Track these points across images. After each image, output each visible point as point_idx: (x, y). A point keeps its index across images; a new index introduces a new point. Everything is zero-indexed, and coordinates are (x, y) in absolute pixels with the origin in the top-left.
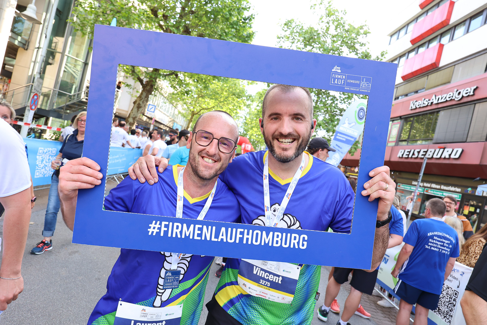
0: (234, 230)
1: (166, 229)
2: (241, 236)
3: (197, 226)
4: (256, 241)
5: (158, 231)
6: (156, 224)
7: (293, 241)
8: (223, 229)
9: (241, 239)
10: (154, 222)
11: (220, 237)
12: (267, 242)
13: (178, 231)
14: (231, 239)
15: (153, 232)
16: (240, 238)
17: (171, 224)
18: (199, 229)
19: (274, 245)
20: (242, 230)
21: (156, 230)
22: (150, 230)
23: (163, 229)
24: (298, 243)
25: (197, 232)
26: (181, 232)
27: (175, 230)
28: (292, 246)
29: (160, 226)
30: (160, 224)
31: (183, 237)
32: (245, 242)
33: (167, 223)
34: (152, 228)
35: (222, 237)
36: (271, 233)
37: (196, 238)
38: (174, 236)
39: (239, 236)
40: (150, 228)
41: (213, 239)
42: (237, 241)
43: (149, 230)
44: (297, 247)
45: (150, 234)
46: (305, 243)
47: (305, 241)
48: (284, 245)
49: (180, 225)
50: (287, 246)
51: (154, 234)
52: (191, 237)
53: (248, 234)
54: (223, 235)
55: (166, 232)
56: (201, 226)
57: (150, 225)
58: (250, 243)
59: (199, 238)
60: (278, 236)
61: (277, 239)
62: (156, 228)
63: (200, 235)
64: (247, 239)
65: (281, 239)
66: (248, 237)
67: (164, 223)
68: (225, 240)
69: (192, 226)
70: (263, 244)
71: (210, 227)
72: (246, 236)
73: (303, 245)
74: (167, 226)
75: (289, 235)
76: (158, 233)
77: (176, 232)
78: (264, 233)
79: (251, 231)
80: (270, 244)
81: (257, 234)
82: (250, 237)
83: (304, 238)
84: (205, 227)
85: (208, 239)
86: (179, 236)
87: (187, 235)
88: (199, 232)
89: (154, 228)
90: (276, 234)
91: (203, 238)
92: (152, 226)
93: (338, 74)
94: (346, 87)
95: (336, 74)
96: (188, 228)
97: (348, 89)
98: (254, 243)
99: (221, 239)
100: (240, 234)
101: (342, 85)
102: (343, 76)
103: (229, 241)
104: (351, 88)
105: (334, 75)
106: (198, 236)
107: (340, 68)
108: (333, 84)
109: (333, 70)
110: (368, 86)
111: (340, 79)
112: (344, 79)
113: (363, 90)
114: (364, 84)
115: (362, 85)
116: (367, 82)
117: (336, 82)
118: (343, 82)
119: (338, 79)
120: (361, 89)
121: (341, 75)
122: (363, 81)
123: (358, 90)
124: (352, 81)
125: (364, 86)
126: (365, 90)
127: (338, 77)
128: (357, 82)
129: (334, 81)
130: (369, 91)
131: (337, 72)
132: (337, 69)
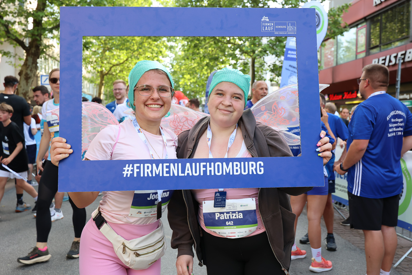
0: (198, 164)
1: (138, 170)
2: (205, 169)
3: (165, 165)
4: (219, 172)
5: (132, 172)
6: (129, 167)
7: (251, 168)
8: (188, 165)
9: (205, 172)
10: (127, 165)
11: (186, 172)
12: (228, 172)
13: (149, 171)
14: (196, 172)
15: (127, 174)
16: (203, 170)
17: (142, 165)
18: (167, 167)
19: (235, 174)
20: (205, 164)
21: (130, 172)
22: (125, 173)
23: (136, 170)
24: (256, 169)
25: (165, 170)
26: (152, 172)
27: (146, 170)
28: (251, 173)
29: (132, 168)
30: (133, 166)
31: (154, 175)
32: (208, 174)
33: (139, 165)
34: (126, 171)
35: (188, 172)
36: (231, 163)
37: (165, 175)
38: (146, 175)
39: (202, 169)
40: (124, 171)
41: (180, 174)
42: (202, 174)
43: (123, 173)
44: (255, 173)
45: (125, 176)
46: (262, 169)
47: (262, 167)
48: (243, 173)
49: (150, 165)
50: (246, 173)
51: (129, 176)
52: (161, 175)
53: (210, 167)
54: (188, 170)
55: (139, 173)
56: (168, 164)
57: (124, 169)
58: (213, 174)
59: (168, 175)
60: (237, 166)
61: (237, 168)
62: (130, 170)
63: (168, 172)
64: (210, 171)
65: (240, 168)
66: (210, 169)
67: (136, 165)
68: (191, 174)
69: (161, 165)
70: (224, 174)
71: (176, 164)
72: (208, 169)
73: (260, 171)
74: (139, 168)
75: (246, 163)
76: (132, 175)
77: (147, 172)
78: (224, 164)
79: (212, 164)
80: (231, 174)
81: (218, 165)
82: (212, 169)
83: (260, 164)
84: (172, 165)
85: (176, 175)
86: (150, 175)
87: (157, 173)
88: (168, 170)
89: (128, 170)
90: (235, 163)
91: (172, 175)
92: (126, 169)
93: (267, 22)
94: (275, 32)
95: (265, 23)
96: (157, 167)
97: (278, 33)
98: (217, 173)
99: (187, 173)
100: (203, 167)
101: (272, 31)
102: (271, 24)
103: (194, 174)
104: (280, 32)
105: (264, 24)
106: (166, 173)
107: (267, 17)
108: (264, 31)
109: (262, 20)
110: (293, 29)
111: (270, 26)
112: (272, 26)
113: (290, 33)
114: (290, 28)
115: (289, 29)
116: (293, 26)
117: (266, 29)
118: (272, 28)
119: (268, 26)
120: (288, 32)
121: (270, 23)
122: (289, 25)
123: (286, 33)
124: (279, 27)
125: (290, 30)
126: (291, 32)
127: (267, 25)
128: (284, 27)
129: (265, 29)
130: (295, 33)
131: (265, 21)
132: (265, 19)
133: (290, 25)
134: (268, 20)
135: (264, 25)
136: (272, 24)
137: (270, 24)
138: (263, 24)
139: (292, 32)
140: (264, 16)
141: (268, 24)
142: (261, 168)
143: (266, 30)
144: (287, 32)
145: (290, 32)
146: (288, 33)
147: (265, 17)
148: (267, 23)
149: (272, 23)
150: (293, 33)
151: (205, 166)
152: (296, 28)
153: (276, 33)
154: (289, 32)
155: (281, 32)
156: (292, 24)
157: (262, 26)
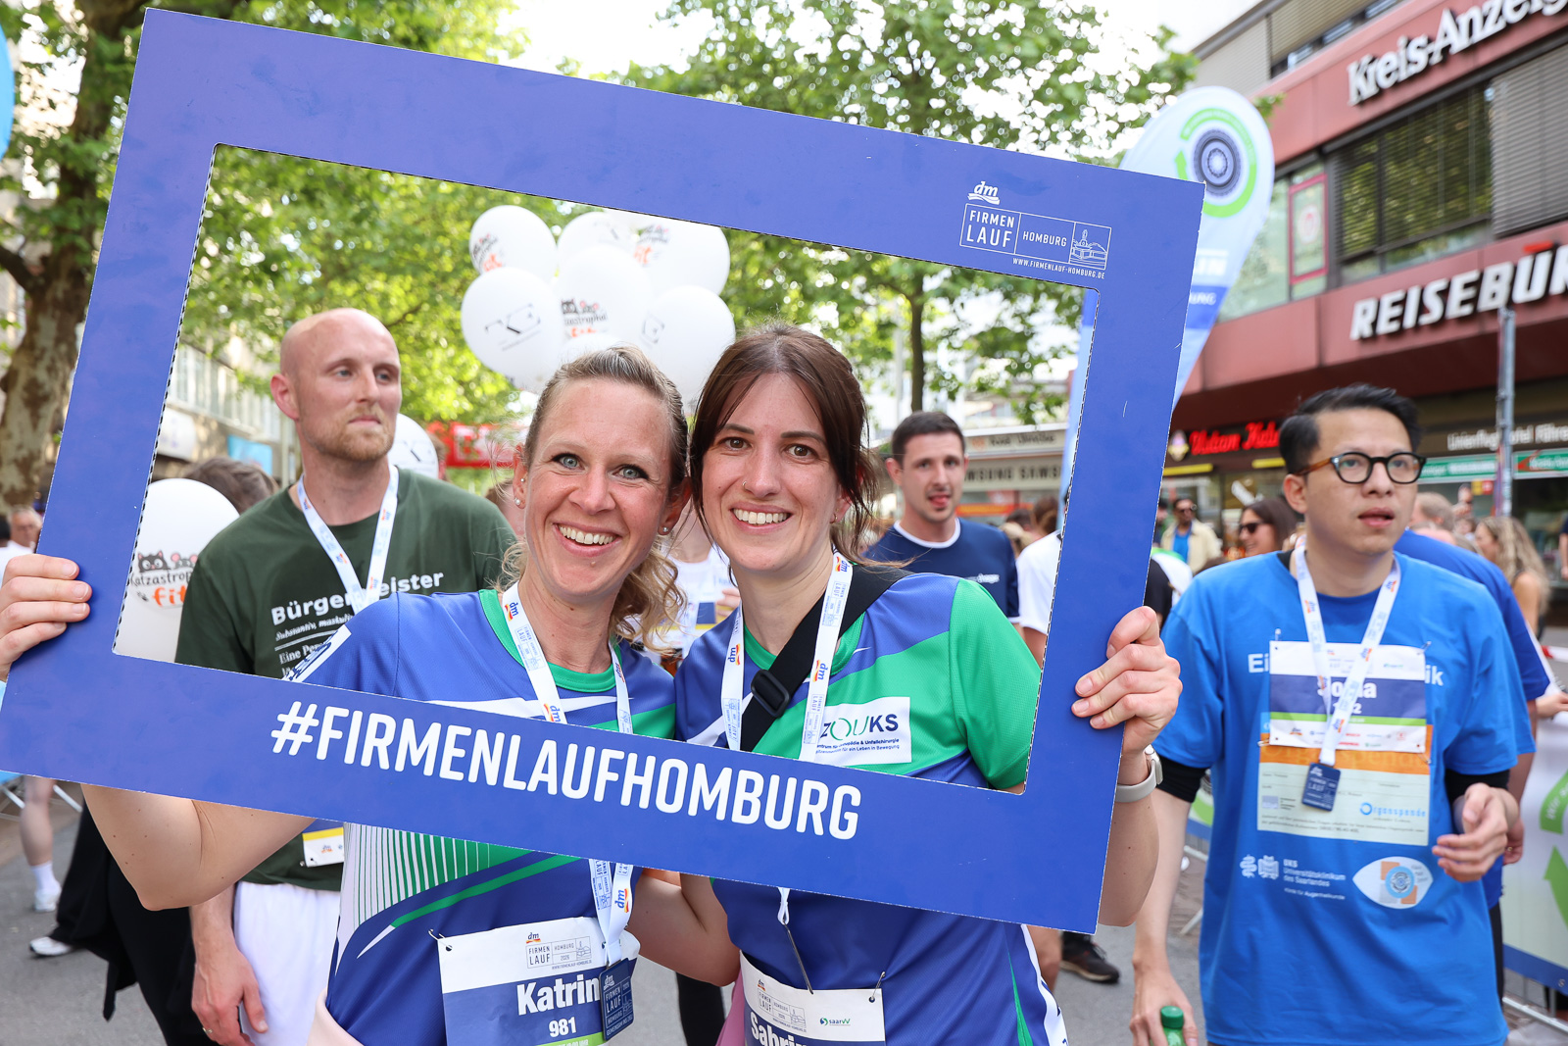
0: (590, 751)
1: (338, 735)
2: (614, 777)
3: (454, 731)
4: (670, 799)
5: (309, 739)
6: (302, 713)
7: (805, 807)
8: (549, 748)
9: (614, 789)
10: (297, 706)
11: (537, 776)
12: (708, 806)
13: (383, 744)
14: (576, 785)
15: (288, 744)
16: (608, 783)
17: (358, 716)
18: (460, 742)
19: (734, 820)
20: (620, 755)
21: (302, 738)
22: (281, 736)
23: (328, 733)
24: (826, 816)
25: (451, 751)
26: (393, 750)
27: (371, 741)
28: (801, 827)
29: (316, 723)
30: (319, 715)
31: (400, 766)
32: (626, 800)
33: (344, 713)
34: (287, 727)
35: (544, 778)
36: (727, 773)
37: (446, 773)
38: (366, 761)
39: (605, 775)
40: (280, 726)
41: (510, 782)
42: (599, 796)
43: (275, 734)
44: (819, 830)
45: (278, 748)
46: (852, 818)
47: (853, 809)
48: (770, 821)
49: (390, 723)
50: (784, 823)
51: (293, 751)
52: (428, 771)
53: (640, 771)
54: (545, 770)
55: (337, 747)
56: (466, 731)
57: (281, 717)
58: (644, 803)
59: (458, 776)
60: (750, 786)
61: (749, 797)
62: (303, 729)
63: (462, 765)
64: (637, 790)
65: (763, 798)
66: (638, 780)
67: (331, 712)
68: (552, 790)
69: (435, 728)
70: (693, 811)
71: (500, 737)
72: (631, 778)
73: (843, 825)
74: (342, 724)
75: (792, 782)
76: (309, 749)
77: (375, 749)
78: (700, 769)
79: (651, 761)
80: (721, 815)
81: (674, 772)
82: (646, 781)
83: (847, 798)
84: (482, 735)
85: (492, 780)
86: (384, 764)
87: (415, 762)
88: (461, 753)
89: (295, 728)
90: (744, 775)
91: (473, 778)
92: (288, 719)
93: (992, 210)
94: (1017, 257)
95: (983, 210)
96: (420, 738)
97: (1026, 262)
98: (661, 804)
99: (540, 782)
100: (610, 770)
101: (1004, 249)
102: (1006, 219)
103: (568, 792)
104: (1037, 260)
105: (976, 214)
106: (453, 768)
107: (996, 189)
108: (969, 243)
109: (972, 197)
110: (1096, 254)
111: (997, 227)
112: (1009, 229)
113: (1078, 272)
114: (1082, 251)
115: (1078, 253)
116: (1094, 244)
117: (982, 237)
118: (1005, 239)
119: (989, 227)
120: (1072, 266)
121: (1001, 214)
122: (1078, 238)
123: (1061, 269)
124: (1039, 238)
125: (1082, 257)
126: (1085, 269)
127: (989, 220)
128: (1059, 241)
129: (975, 235)
130: (1101, 275)
131: (985, 203)
132: (985, 193)
133: (1084, 238)
134: (997, 203)
136: (1011, 222)
137: (1002, 221)
138: (972, 216)
139: (1089, 268)
140: (983, 183)
141: (994, 219)
142: (848, 815)
143: (982, 240)
144: (1067, 266)
145: (1079, 268)
146: (1070, 269)
147: (987, 188)
148: (990, 212)
149: (1008, 215)
150: (1091, 273)
151: (617, 766)
152: (1106, 253)
153: (1021, 262)
154: (1077, 267)
155: (1040, 261)
156: (1095, 237)
157: (968, 222)
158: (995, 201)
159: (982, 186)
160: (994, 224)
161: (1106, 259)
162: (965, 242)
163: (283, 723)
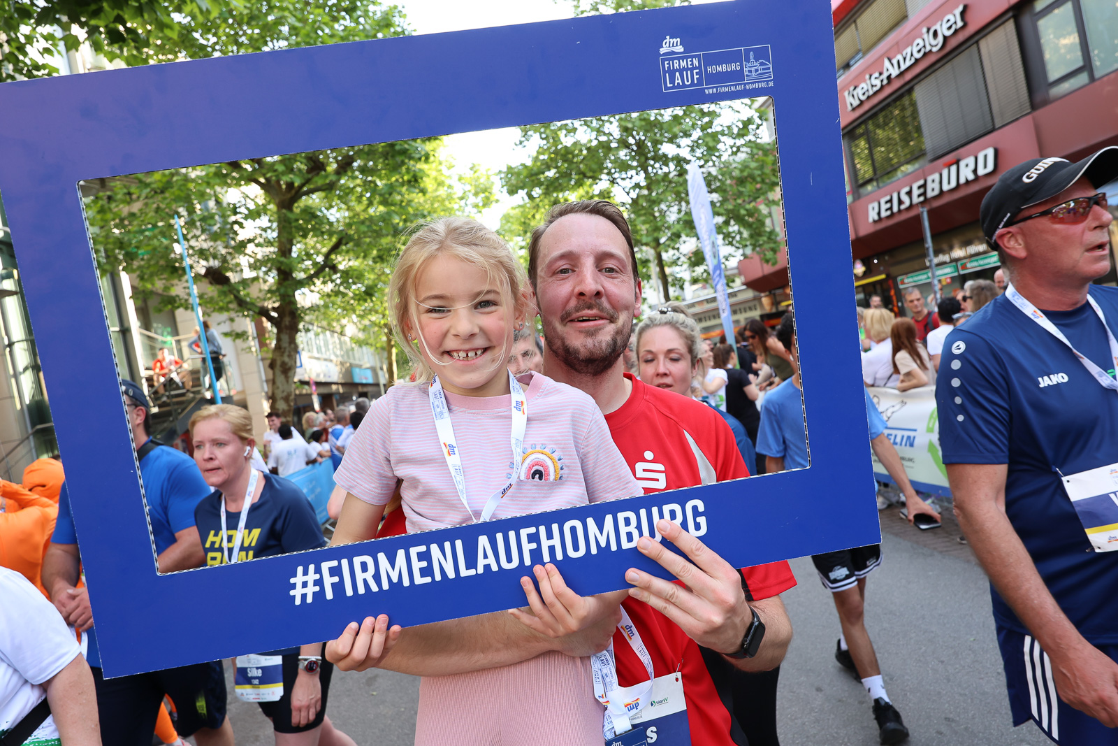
0: (512, 534)
1: (336, 579)
2: (534, 546)
3: (414, 551)
4: (576, 548)
5: (317, 589)
6: (305, 573)
8: (483, 541)
9: (536, 554)
11: (481, 562)
12: (603, 544)
13: (369, 576)
14: (509, 560)
15: (304, 596)
16: (531, 551)
17: (345, 562)
18: (421, 556)
19: (623, 547)
20: (532, 530)
21: (311, 590)
22: (297, 593)
23: (329, 581)
25: (417, 565)
26: (377, 577)
27: (360, 576)
29: (317, 576)
30: (318, 571)
31: (386, 586)
32: (546, 557)
33: (334, 563)
34: (299, 586)
35: (486, 562)
36: (609, 519)
37: (419, 580)
38: (361, 590)
39: (527, 547)
40: (294, 586)
41: (464, 572)
42: (527, 561)
43: (292, 593)
45: (298, 602)
46: (702, 520)
47: (701, 514)
49: (369, 560)
51: (309, 600)
52: (406, 583)
53: (550, 536)
54: (486, 557)
55: (338, 588)
56: (423, 548)
57: (292, 581)
58: (559, 556)
59: (428, 580)
60: (627, 522)
61: (629, 529)
62: (310, 584)
63: (427, 571)
64: (552, 549)
65: (639, 527)
66: (551, 543)
67: (325, 566)
68: (495, 568)
69: (401, 554)
70: (594, 551)
71: (447, 545)
72: (545, 543)
73: (697, 527)
74: (336, 571)
75: (655, 510)
76: (320, 595)
77: (365, 581)
78: (590, 521)
79: (555, 527)
80: (614, 547)
81: (573, 529)
82: (556, 541)
83: (695, 508)
84: (434, 548)
85: (451, 575)
86: (375, 588)
87: (395, 580)
88: (424, 564)
89: (305, 585)
90: (621, 516)
91: (438, 577)
92: (298, 580)
96: (392, 562)
98: (572, 554)
99: (484, 566)
100: (530, 542)
103: (506, 566)
106: (422, 576)
107: (678, 39)
108: (670, 88)
109: (662, 51)
110: (763, 69)
111: (688, 69)
112: (696, 68)
113: (754, 86)
114: (753, 69)
115: (750, 71)
116: (760, 61)
117: (678, 81)
118: (696, 77)
119: (681, 71)
120: (749, 83)
121: (687, 58)
122: (748, 60)
123: (741, 88)
124: (719, 69)
125: (754, 74)
126: (758, 82)
127: (679, 65)
128: (734, 66)
129: (672, 80)
130: (771, 84)
131: (673, 53)
132: (671, 45)
133: (751, 58)
134: (682, 50)
135: (669, 67)
136: (696, 62)
137: (689, 63)
138: (666, 66)
139: (761, 82)
141: (683, 64)
142: (699, 519)
143: (678, 83)
144: (745, 84)
145: (755, 82)
146: (747, 87)
147: (671, 41)
148: (679, 59)
149: (692, 57)
150: (763, 85)
151: (534, 538)
152: (771, 66)
153: (711, 91)
154: (751, 83)
155: (724, 86)
156: (760, 55)
157: (665, 72)
158: (680, 49)
159: (668, 40)
160: (684, 68)
161: (771, 70)
162: (667, 88)
163: (295, 584)
